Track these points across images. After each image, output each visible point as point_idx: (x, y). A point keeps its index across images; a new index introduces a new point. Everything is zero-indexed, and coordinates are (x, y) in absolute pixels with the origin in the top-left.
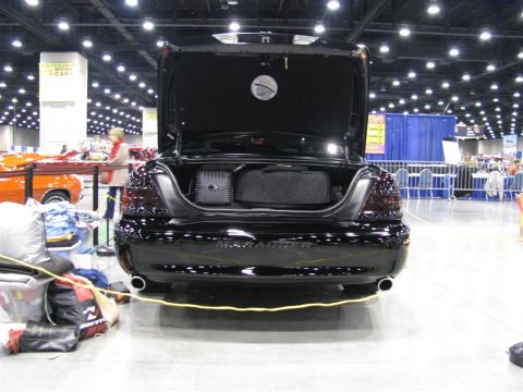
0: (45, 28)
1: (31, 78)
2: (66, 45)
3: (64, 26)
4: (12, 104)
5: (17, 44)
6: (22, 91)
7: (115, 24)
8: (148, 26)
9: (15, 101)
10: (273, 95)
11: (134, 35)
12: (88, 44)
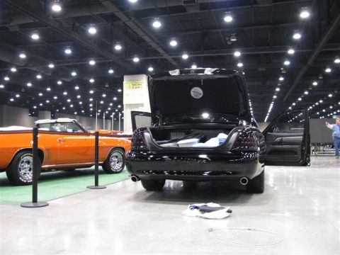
0: (126, 62)
1: (120, 91)
2: (139, 70)
3: (136, 60)
4: (110, 107)
5: (111, 72)
6: (115, 99)
7: (166, 56)
8: (185, 57)
9: (111, 104)
10: (201, 96)
11: (178, 62)
12: (151, 69)
